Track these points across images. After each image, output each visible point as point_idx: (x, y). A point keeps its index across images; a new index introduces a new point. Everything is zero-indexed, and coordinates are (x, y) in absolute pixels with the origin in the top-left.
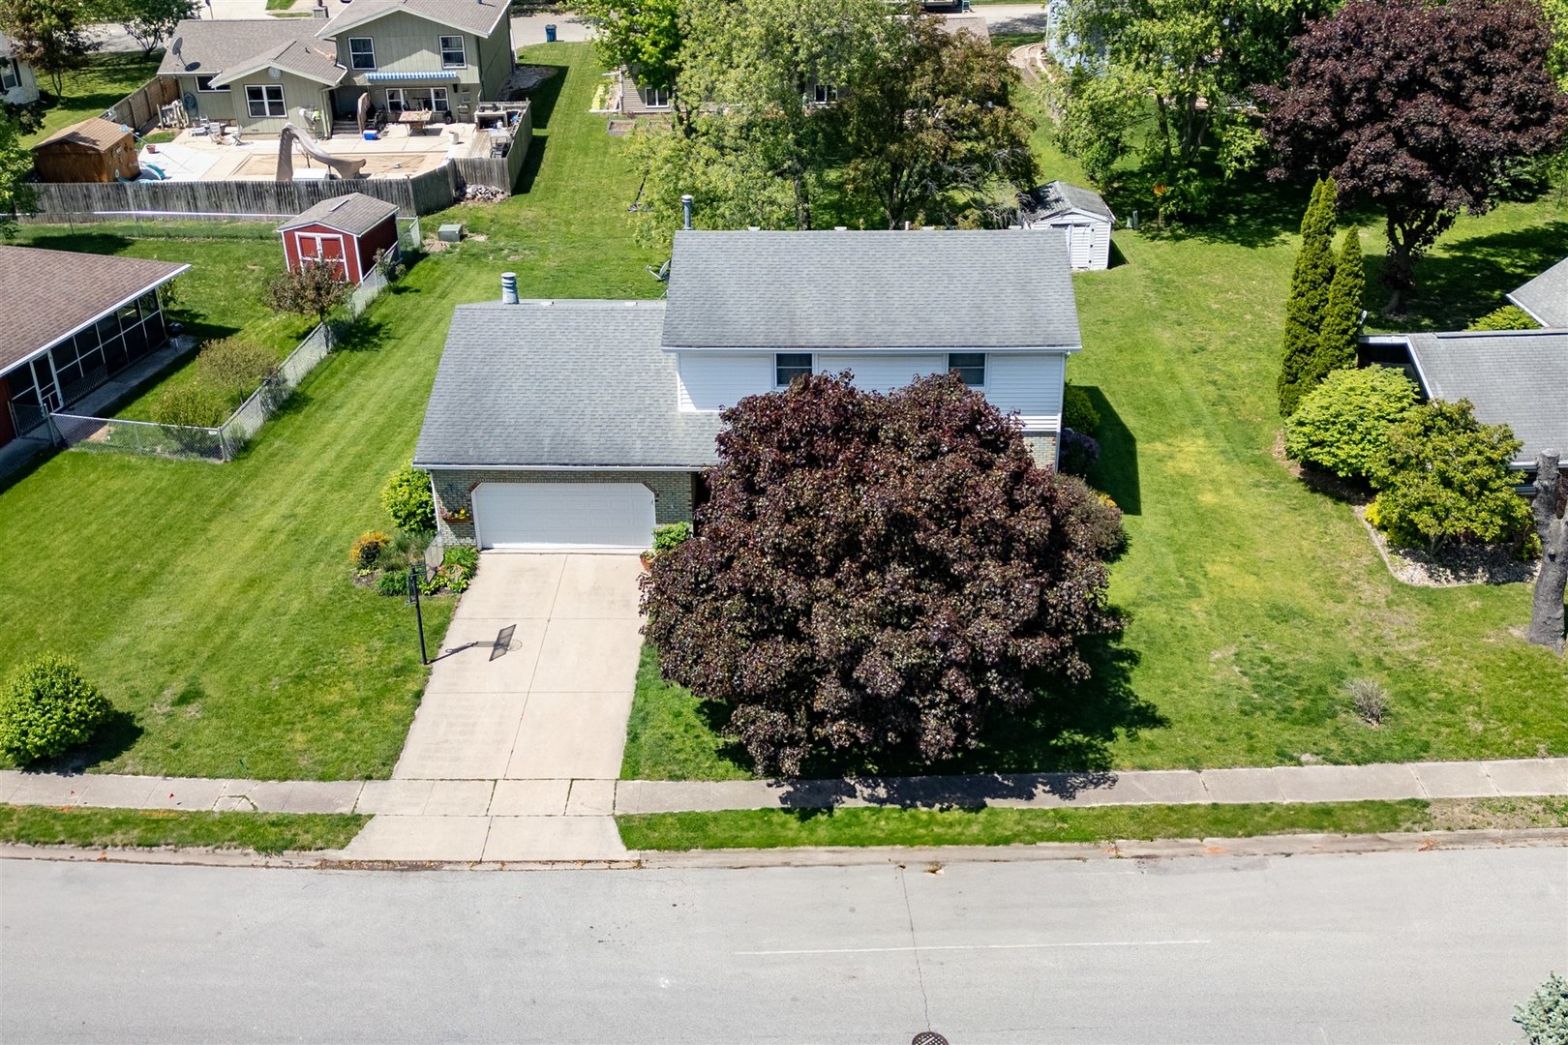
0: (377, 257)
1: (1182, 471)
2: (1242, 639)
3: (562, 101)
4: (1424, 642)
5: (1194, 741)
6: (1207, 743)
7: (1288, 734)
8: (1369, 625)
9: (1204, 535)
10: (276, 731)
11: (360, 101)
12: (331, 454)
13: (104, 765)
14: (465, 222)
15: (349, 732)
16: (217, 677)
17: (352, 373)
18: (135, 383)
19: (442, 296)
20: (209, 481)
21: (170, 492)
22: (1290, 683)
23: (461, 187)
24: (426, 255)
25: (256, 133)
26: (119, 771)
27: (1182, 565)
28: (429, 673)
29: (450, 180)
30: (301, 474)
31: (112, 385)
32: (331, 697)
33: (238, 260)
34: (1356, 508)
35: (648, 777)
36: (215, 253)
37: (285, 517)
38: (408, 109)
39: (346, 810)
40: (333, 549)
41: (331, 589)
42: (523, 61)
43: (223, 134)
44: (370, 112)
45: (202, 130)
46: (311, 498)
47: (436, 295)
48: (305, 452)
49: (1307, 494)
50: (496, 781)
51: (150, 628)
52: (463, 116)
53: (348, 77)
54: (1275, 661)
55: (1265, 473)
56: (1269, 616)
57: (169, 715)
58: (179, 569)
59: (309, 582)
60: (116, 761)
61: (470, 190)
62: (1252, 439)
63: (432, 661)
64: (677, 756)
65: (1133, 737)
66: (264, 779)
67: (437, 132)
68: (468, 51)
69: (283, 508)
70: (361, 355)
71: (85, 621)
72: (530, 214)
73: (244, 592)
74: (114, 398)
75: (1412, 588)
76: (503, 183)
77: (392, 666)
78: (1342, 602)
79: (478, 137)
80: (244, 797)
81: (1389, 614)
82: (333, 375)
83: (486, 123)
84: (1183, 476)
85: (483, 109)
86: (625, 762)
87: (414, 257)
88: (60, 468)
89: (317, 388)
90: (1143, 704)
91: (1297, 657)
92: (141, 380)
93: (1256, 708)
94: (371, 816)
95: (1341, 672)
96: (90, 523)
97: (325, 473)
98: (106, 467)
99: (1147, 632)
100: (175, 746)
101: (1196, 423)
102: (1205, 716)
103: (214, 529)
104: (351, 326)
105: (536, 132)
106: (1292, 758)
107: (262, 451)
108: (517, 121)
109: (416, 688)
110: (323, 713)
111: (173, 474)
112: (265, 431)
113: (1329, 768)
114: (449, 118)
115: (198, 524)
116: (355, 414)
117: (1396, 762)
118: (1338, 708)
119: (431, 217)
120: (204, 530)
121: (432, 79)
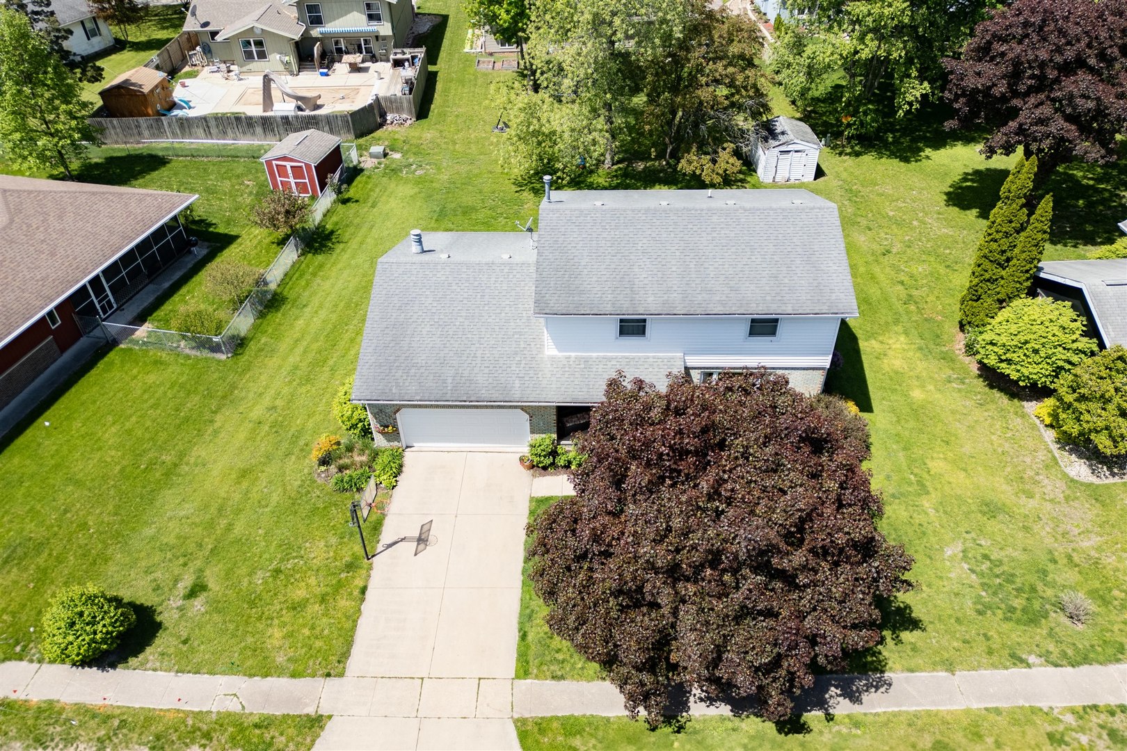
0: (328, 180)
1: (895, 367)
2: (965, 535)
3: (446, 43)
4: (1099, 538)
5: (944, 642)
6: (955, 644)
7: (1016, 634)
8: (1056, 522)
9: (921, 431)
10: (260, 626)
11: (315, 48)
12: (300, 349)
13: (133, 661)
14: (386, 143)
15: (313, 628)
16: (216, 569)
17: (314, 275)
18: (167, 285)
19: (373, 206)
20: (216, 375)
21: (188, 386)
22: (1008, 581)
23: (383, 115)
24: (362, 170)
25: (250, 71)
26: (142, 666)
27: (911, 461)
28: (370, 568)
29: (376, 111)
30: (280, 367)
31: (151, 287)
32: (299, 592)
33: (238, 176)
34: (1025, 403)
35: (537, 677)
36: (223, 170)
37: (269, 409)
38: (347, 53)
39: (310, 710)
40: (302, 443)
41: (299, 483)
42: (420, 11)
43: (229, 71)
44: (323, 55)
45: (215, 68)
46: (286, 390)
47: (369, 204)
48: (283, 346)
49: (987, 389)
50: (422, 679)
51: (170, 519)
52: (383, 57)
53: (306, 31)
54: (992, 558)
55: (953, 369)
56: (981, 512)
57: (181, 609)
58: (192, 460)
59: (284, 474)
60: (141, 656)
61: (389, 117)
62: (938, 337)
63: (373, 556)
64: (557, 655)
65: (898, 641)
66: (251, 676)
67: (366, 70)
68: (384, 12)
69: (267, 401)
70: (320, 258)
71: (123, 514)
72: (429, 136)
73: (239, 483)
74: (151, 299)
75: (1082, 484)
76: (411, 112)
77: (344, 562)
78: (1032, 497)
79: (393, 74)
80: (235, 695)
81: (1068, 509)
82: (301, 276)
83: (398, 63)
84: (897, 373)
85: (396, 54)
86: (518, 660)
87: (354, 173)
88: (112, 363)
89: (291, 289)
90: (902, 605)
91: (1007, 553)
92: (171, 282)
93: (988, 607)
94: (330, 717)
95: (1045, 571)
96: (131, 416)
97: (296, 368)
98: (145, 362)
99: (895, 530)
100: (185, 642)
101: (896, 322)
102: (950, 616)
103: (219, 418)
104: (314, 233)
105: (431, 68)
106: (1022, 661)
107: (252, 346)
108: (418, 63)
109: (361, 584)
110: (294, 609)
111: (191, 370)
112: (256, 328)
113: (1051, 669)
114: (374, 59)
115: (207, 416)
116: (316, 312)
117: (1101, 664)
118: (1048, 606)
119: (364, 138)
120: (212, 421)
121: (361, 32)
